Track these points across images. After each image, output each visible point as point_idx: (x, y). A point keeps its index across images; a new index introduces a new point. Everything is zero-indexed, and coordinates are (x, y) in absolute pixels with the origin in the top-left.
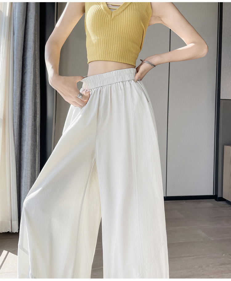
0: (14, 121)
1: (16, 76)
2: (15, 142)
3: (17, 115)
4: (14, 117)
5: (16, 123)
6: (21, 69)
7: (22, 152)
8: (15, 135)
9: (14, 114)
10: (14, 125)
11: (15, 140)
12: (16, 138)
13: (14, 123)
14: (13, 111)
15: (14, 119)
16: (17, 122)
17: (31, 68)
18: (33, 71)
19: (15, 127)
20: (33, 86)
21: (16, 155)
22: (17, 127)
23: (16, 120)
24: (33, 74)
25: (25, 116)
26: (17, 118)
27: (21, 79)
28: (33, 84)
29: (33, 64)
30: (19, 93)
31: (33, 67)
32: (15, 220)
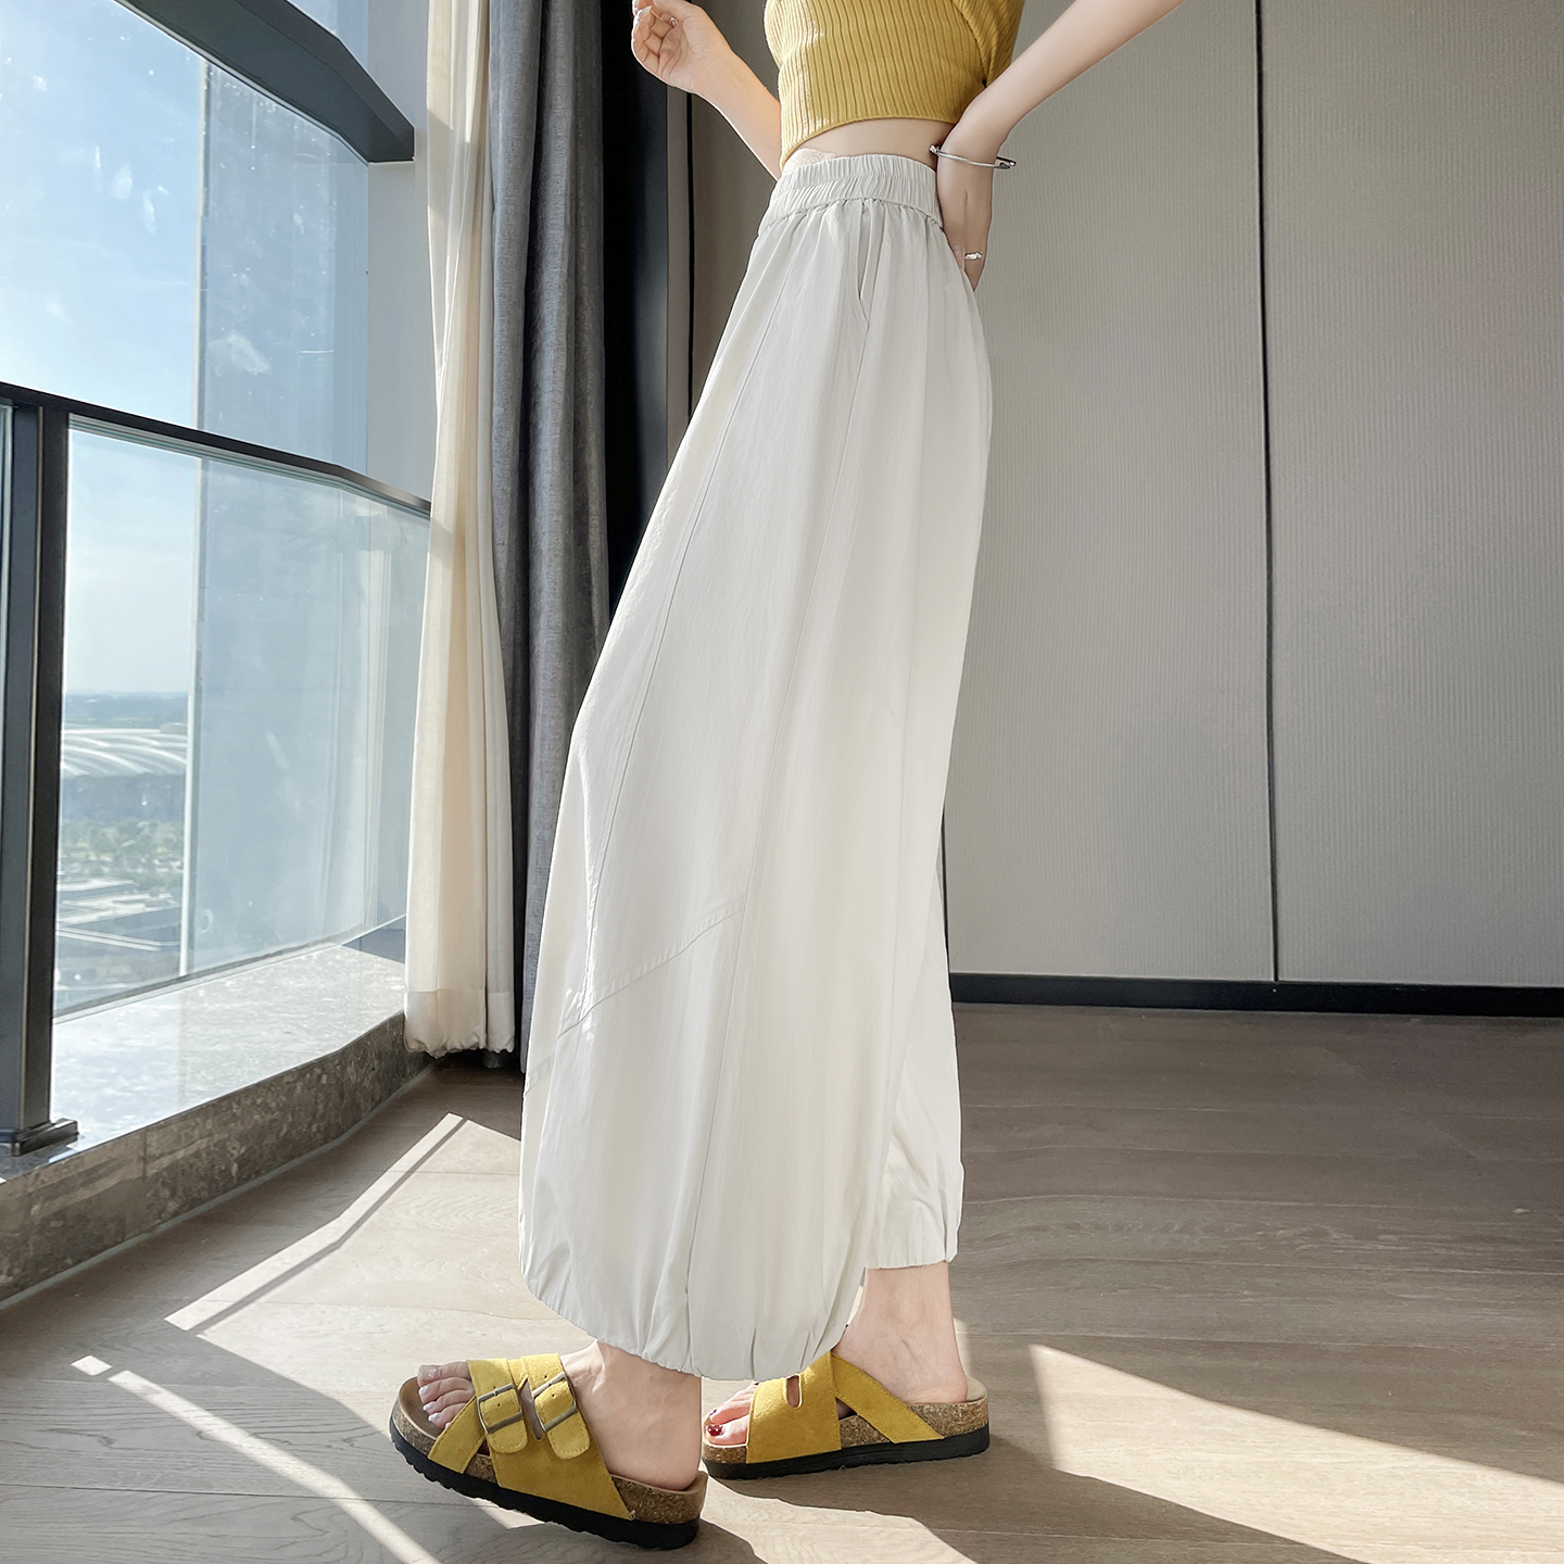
0: (497, 539)
1: (498, 366)
2: (504, 621)
3: (507, 518)
4: (496, 526)
5: (505, 548)
6: (521, 338)
7: (533, 660)
8: (503, 596)
9: (496, 510)
10: (498, 555)
11: (502, 614)
12: (504, 605)
13: (499, 549)
14: (492, 503)
15: (498, 533)
16: (509, 545)
17: (557, 331)
18: (564, 339)
19: (502, 565)
20: (566, 400)
21: (510, 672)
22: (509, 562)
23: (504, 534)
24: (565, 353)
25: (537, 520)
26: (506, 527)
27: (520, 375)
28: (567, 390)
29: (564, 315)
30: (515, 430)
31: (564, 328)
32: (501, 988)
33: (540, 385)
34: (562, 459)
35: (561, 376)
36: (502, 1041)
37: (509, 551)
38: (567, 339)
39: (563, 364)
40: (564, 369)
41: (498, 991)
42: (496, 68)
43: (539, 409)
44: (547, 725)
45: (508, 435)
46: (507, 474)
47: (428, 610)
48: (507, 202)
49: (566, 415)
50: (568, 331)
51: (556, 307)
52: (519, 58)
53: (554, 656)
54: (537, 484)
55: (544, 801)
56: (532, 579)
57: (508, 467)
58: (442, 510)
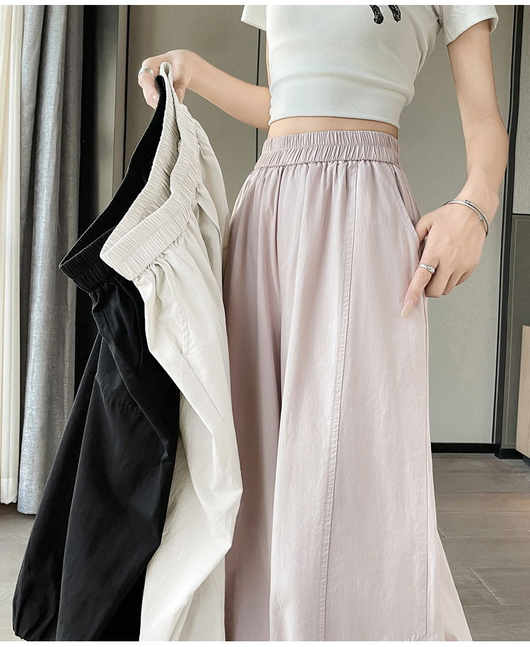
17: (51, 142)
18: (55, 147)
20: (55, 181)
24: (55, 154)
25: (36, 248)
28: (56, 176)
29: (55, 133)
31: (55, 138)
32: (11, 476)
34: (51, 215)
35: (53, 168)
38: (57, 146)
39: (53, 161)
40: (55, 163)
43: (39, 185)
44: (36, 365)
50: (57, 141)
51: (51, 128)
53: (41, 327)
55: (33, 399)
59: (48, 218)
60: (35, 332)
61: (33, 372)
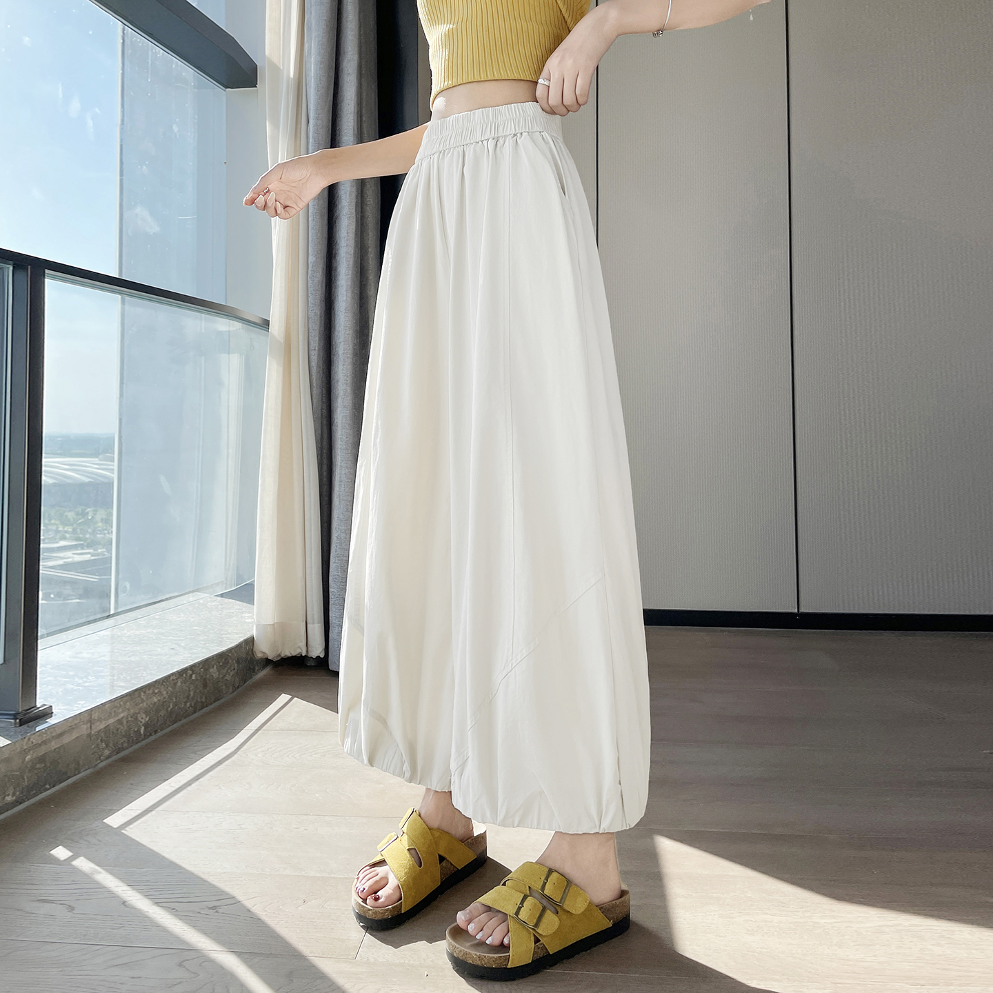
0: (311, 346)
1: (313, 228)
2: (315, 400)
3: (317, 332)
4: (310, 337)
5: (316, 352)
6: (326, 211)
7: (334, 428)
8: (315, 386)
9: (310, 327)
10: (311, 356)
11: (314, 397)
12: (315, 392)
13: (312, 353)
14: (308, 321)
15: (312, 342)
16: (319, 350)
17: (349, 206)
18: (354, 211)
19: (314, 364)
20: (355, 251)
21: (319, 437)
22: (318, 361)
23: (316, 343)
24: (355, 220)
25: (336, 333)
26: (317, 338)
27: (326, 235)
28: (356, 246)
29: (354, 196)
30: (323, 272)
31: (354, 201)
32: (316, 621)
33: (338, 241)
34: (353, 292)
35: (352, 235)
36: (317, 651)
37: (319, 354)
38: (356, 211)
39: (353, 227)
40: (354, 231)
41: (314, 623)
42: (310, 28)
43: (338, 258)
44: (343, 472)
45: (319, 276)
46: (318, 302)
47: (267, 394)
48: (317, 118)
49: (355, 262)
50: (357, 206)
51: (348, 189)
52: (324, 22)
53: (347, 426)
54: (336, 309)
55: (341, 517)
56: (333, 373)
57: (318, 297)
58: (277, 327)
59: (350, 295)
60: (339, 434)
61: (341, 481)
